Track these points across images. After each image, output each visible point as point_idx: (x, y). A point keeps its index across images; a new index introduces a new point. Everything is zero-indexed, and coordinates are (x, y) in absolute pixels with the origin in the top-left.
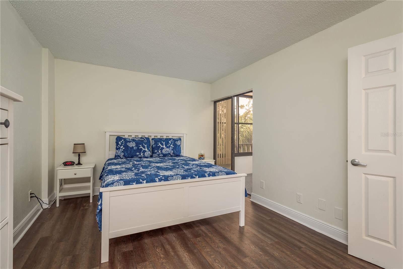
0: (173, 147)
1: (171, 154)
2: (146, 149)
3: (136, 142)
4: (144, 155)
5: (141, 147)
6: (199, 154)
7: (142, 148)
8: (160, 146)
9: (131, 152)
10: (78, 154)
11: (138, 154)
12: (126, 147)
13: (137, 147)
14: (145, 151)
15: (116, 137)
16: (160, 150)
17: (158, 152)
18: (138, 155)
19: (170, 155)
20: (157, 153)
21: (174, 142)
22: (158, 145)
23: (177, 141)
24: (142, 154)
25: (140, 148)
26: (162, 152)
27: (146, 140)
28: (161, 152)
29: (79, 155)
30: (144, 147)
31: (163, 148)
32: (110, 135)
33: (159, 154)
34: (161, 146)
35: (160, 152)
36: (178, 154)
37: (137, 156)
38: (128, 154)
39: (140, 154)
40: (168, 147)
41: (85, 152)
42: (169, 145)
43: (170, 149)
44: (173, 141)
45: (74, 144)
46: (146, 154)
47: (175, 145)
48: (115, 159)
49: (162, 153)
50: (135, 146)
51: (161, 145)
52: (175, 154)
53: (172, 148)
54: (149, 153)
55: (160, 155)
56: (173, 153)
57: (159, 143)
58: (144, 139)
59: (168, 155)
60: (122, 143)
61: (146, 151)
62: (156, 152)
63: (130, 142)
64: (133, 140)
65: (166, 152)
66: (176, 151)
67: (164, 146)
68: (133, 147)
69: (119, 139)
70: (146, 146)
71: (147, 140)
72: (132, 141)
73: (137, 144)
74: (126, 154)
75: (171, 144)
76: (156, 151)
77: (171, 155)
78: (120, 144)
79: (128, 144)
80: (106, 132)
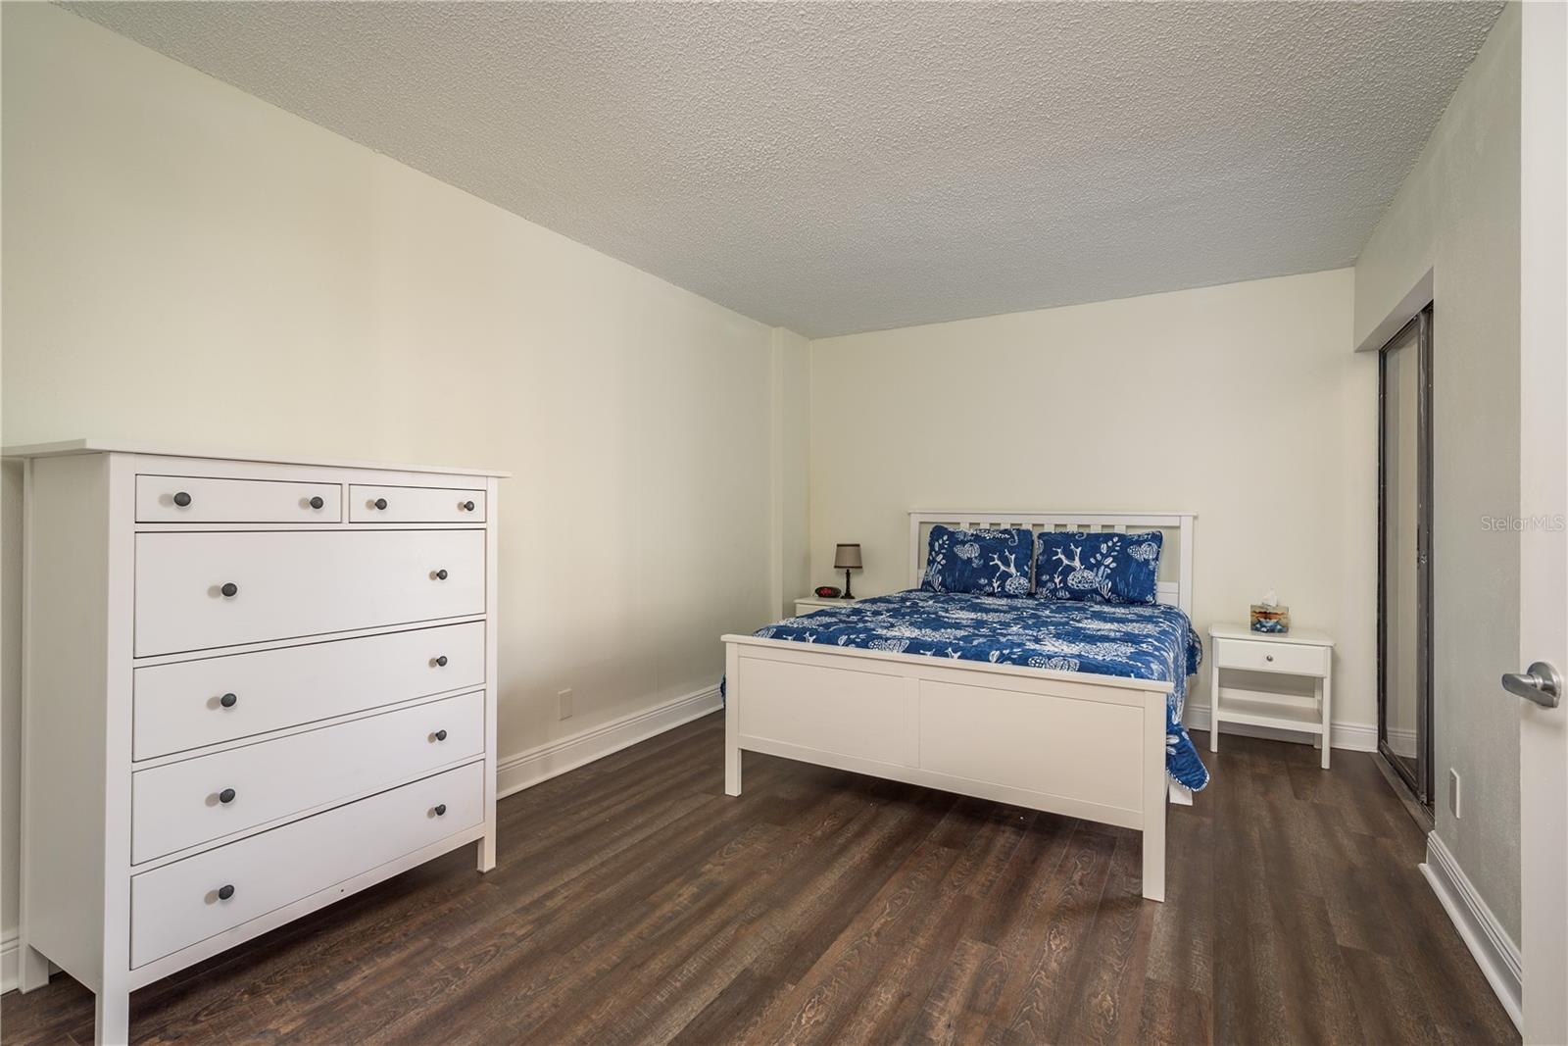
0: (1113, 565)
1: (1104, 592)
2: (1012, 570)
3: (981, 543)
4: (1002, 586)
5: (997, 561)
6: (1252, 606)
7: (999, 563)
8: (1060, 561)
9: (962, 574)
10: (845, 570)
11: (983, 581)
12: (951, 557)
13: (982, 561)
14: (1006, 576)
15: (930, 528)
16: (1061, 574)
17: (1052, 580)
18: (985, 586)
19: (1099, 598)
20: (1049, 584)
21: (1124, 549)
22: (1054, 558)
23: (1139, 542)
24: (995, 585)
25: (991, 563)
26: (1066, 583)
27: (1016, 538)
28: (1064, 581)
29: (848, 574)
30: (1007, 563)
31: (1070, 569)
32: (921, 523)
33: (1056, 590)
34: (1066, 562)
35: (1057, 581)
36: (1133, 594)
37: (981, 588)
38: (954, 581)
39: (990, 584)
40: (1090, 567)
41: (861, 567)
42: (1099, 556)
43: (1100, 575)
44: (1119, 544)
45: (838, 546)
46: (1010, 586)
47: (1124, 560)
48: (921, 590)
49: (1066, 587)
50: (976, 558)
51: (1063, 557)
52: (1119, 596)
53: (1109, 571)
54: (1022, 581)
55: (1061, 594)
56: (1113, 590)
57: (1059, 550)
58: (1012, 537)
59: (1092, 597)
60: (941, 547)
61: (1011, 576)
62: (1046, 582)
63: (963, 543)
64: (977, 538)
65: (1080, 582)
66: (1127, 585)
67: (1077, 563)
68: (970, 560)
69: (938, 532)
70: (1013, 557)
71: (1021, 538)
72: (971, 541)
73: (985, 555)
74: (949, 580)
75: (1105, 557)
76: (1045, 578)
77: (1102, 596)
78: (937, 549)
79: (958, 550)
80: (910, 514)
